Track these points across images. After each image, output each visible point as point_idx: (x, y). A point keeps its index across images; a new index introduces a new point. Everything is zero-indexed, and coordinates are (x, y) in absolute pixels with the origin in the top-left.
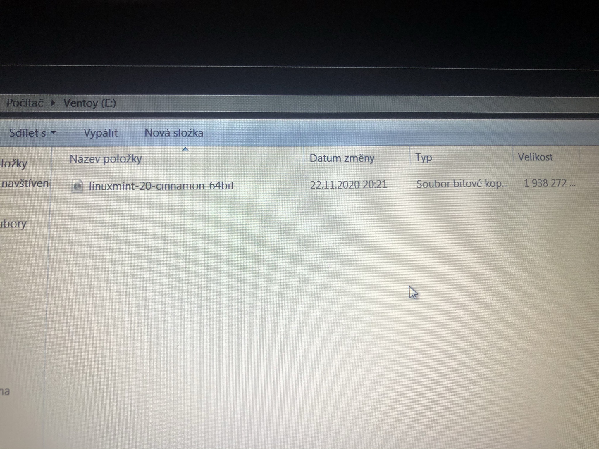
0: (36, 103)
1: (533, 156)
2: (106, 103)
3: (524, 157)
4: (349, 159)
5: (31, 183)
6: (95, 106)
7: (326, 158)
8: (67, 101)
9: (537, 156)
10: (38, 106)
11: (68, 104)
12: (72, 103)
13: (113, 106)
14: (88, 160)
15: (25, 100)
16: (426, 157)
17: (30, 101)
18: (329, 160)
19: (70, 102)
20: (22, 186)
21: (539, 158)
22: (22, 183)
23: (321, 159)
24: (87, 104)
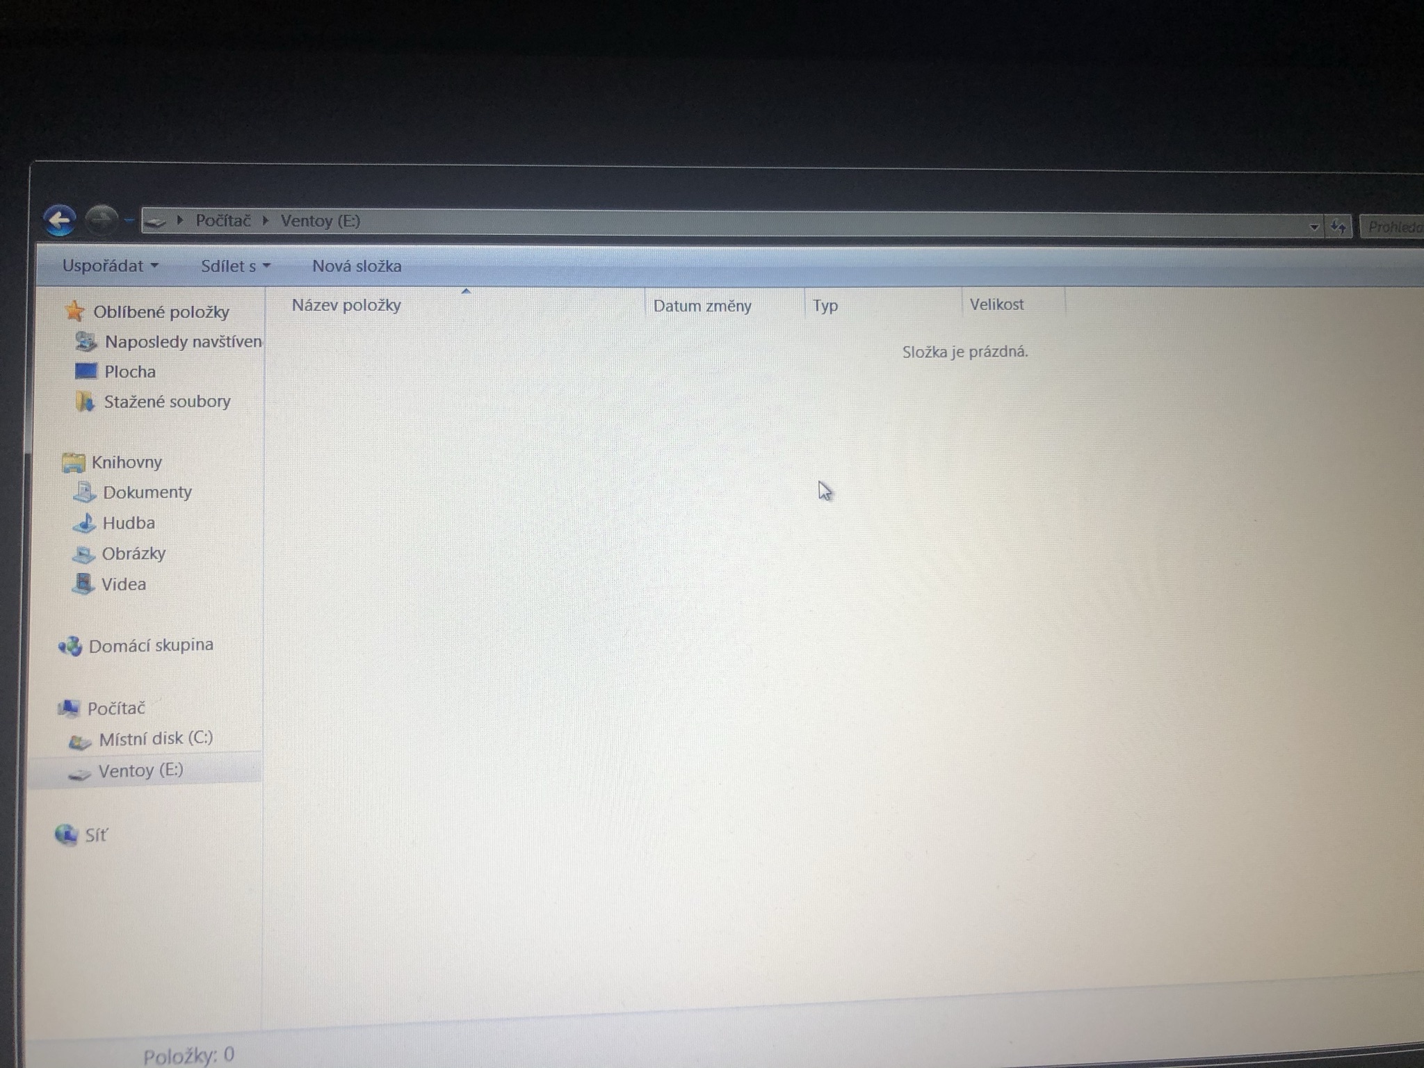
0: (240, 222)
1: (994, 303)
2: (345, 221)
3: (979, 304)
4: (713, 308)
5: (236, 342)
6: (329, 225)
7: (678, 306)
8: (286, 219)
9: (1000, 302)
10: (243, 225)
11: (288, 222)
12: (293, 221)
13: (356, 225)
14: (320, 308)
15: (223, 217)
16: (829, 305)
17: (230, 217)
18: (684, 308)
19: (291, 219)
20: (222, 345)
21: (1002, 305)
22: (223, 341)
23: (671, 307)
24: (316, 222)
